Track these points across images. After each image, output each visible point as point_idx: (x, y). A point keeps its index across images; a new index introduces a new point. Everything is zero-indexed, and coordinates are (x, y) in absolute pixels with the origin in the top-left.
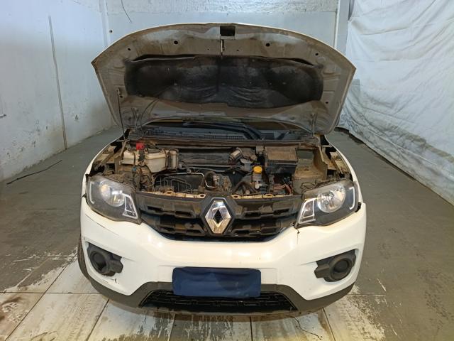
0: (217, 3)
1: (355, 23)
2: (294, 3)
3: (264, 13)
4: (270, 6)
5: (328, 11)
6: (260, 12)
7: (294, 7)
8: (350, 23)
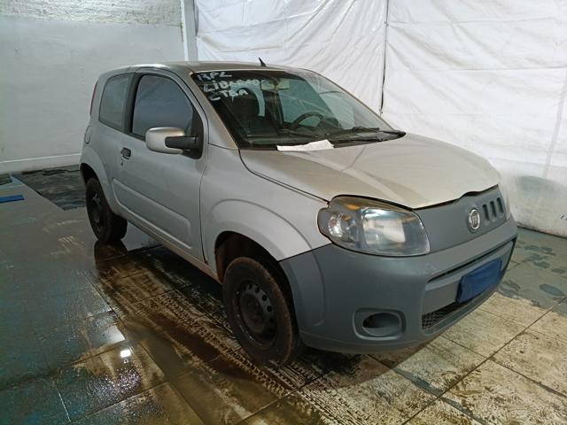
0: (31, 5)
1: (206, 40)
2: (133, 13)
3: (98, 22)
4: (106, 15)
5: (172, 25)
6: (94, 20)
7: (134, 18)
8: (198, 39)
